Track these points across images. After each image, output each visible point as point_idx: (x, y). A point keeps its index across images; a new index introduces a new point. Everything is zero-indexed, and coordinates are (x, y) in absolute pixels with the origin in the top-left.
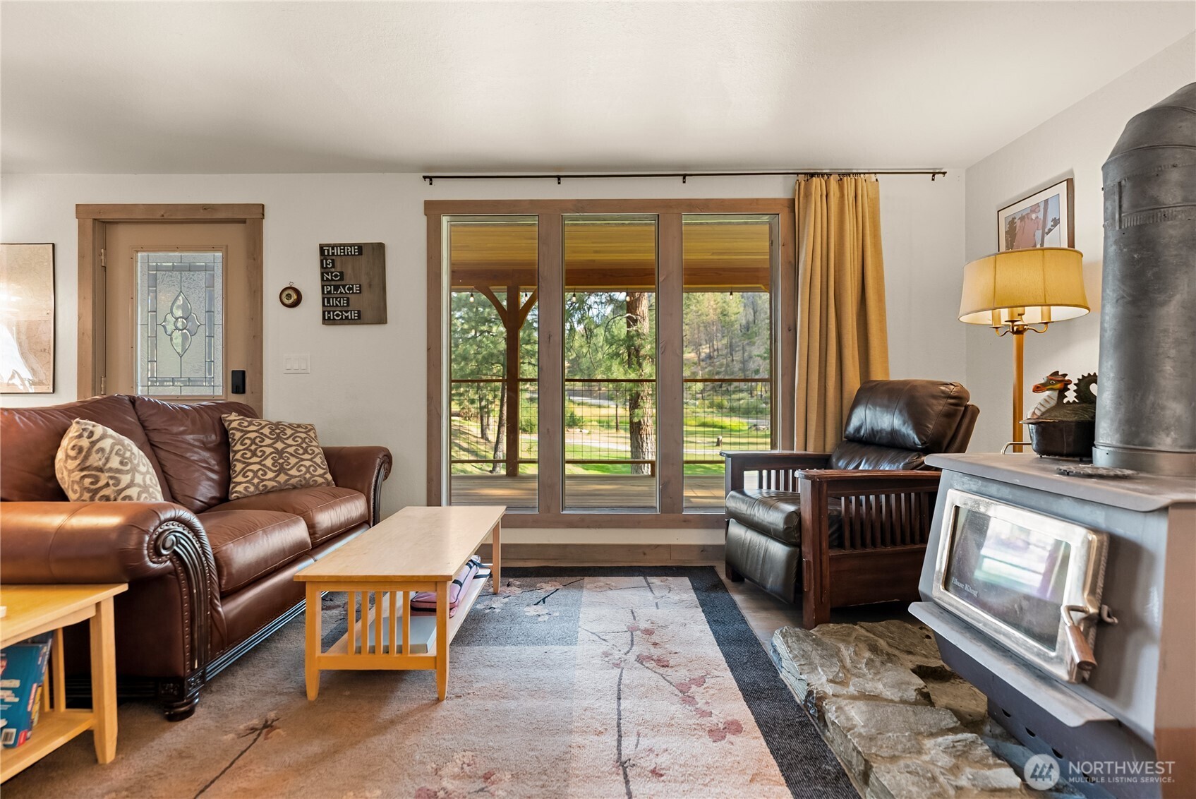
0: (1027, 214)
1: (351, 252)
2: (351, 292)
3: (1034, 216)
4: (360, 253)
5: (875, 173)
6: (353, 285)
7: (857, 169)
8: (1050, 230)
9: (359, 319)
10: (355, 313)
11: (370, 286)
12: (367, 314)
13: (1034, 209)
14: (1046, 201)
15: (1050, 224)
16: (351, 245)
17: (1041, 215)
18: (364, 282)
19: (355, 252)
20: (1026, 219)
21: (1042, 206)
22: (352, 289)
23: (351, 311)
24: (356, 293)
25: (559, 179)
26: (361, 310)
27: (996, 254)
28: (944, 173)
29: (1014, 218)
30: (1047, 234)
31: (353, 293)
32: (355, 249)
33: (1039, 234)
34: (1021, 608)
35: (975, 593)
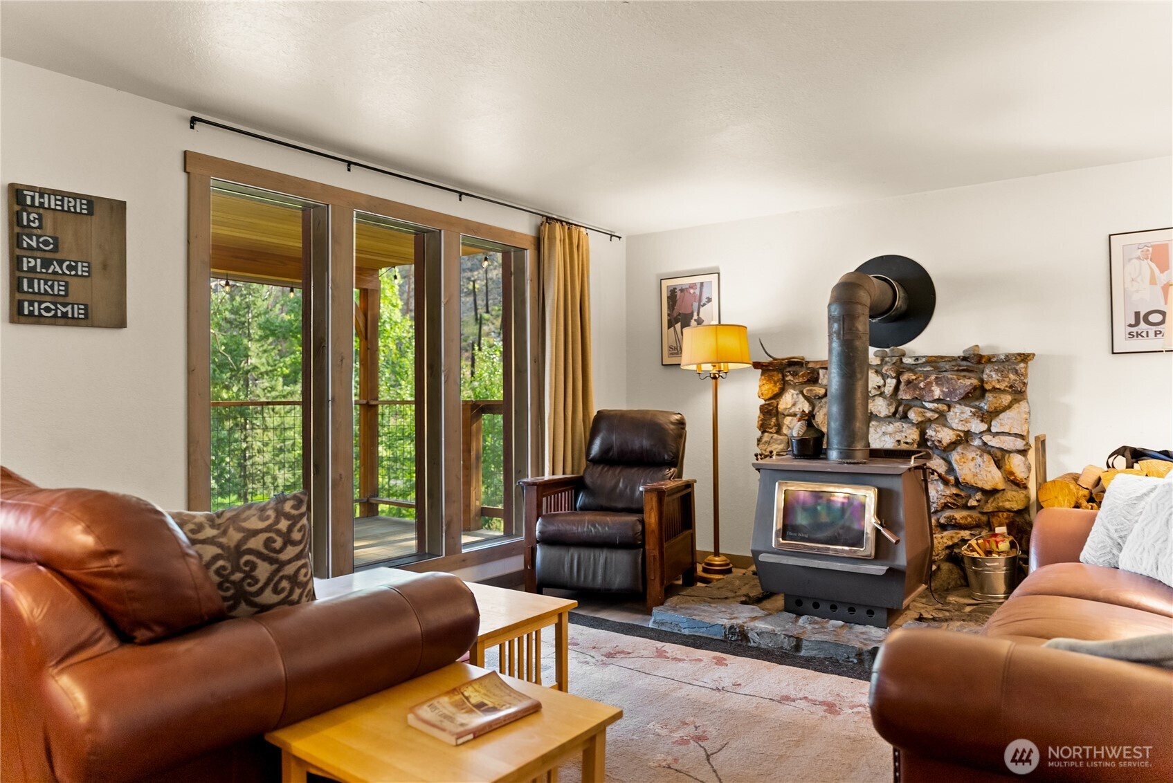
0: (687, 288)
1: (75, 207)
2: (73, 273)
3: (692, 291)
4: (91, 213)
5: (586, 228)
6: (76, 262)
7: (578, 222)
8: (704, 305)
9: (86, 320)
10: (79, 309)
11: (105, 267)
12: (99, 312)
13: (692, 286)
14: (702, 284)
15: (704, 300)
16: (76, 197)
17: (697, 292)
18: (96, 261)
19: (81, 209)
20: (686, 292)
21: (699, 286)
22: (75, 268)
23: (73, 304)
24: (82, 276)
25: (349, 166)
26: (89, 303)
27: (717, 325)
28: (620, 238)
29: (676, 289)
30: (703, 306)
31: (76, 275)
32: (81, 204)
33: (696, 305)
34: (839, 534)
35: (806, 536)
